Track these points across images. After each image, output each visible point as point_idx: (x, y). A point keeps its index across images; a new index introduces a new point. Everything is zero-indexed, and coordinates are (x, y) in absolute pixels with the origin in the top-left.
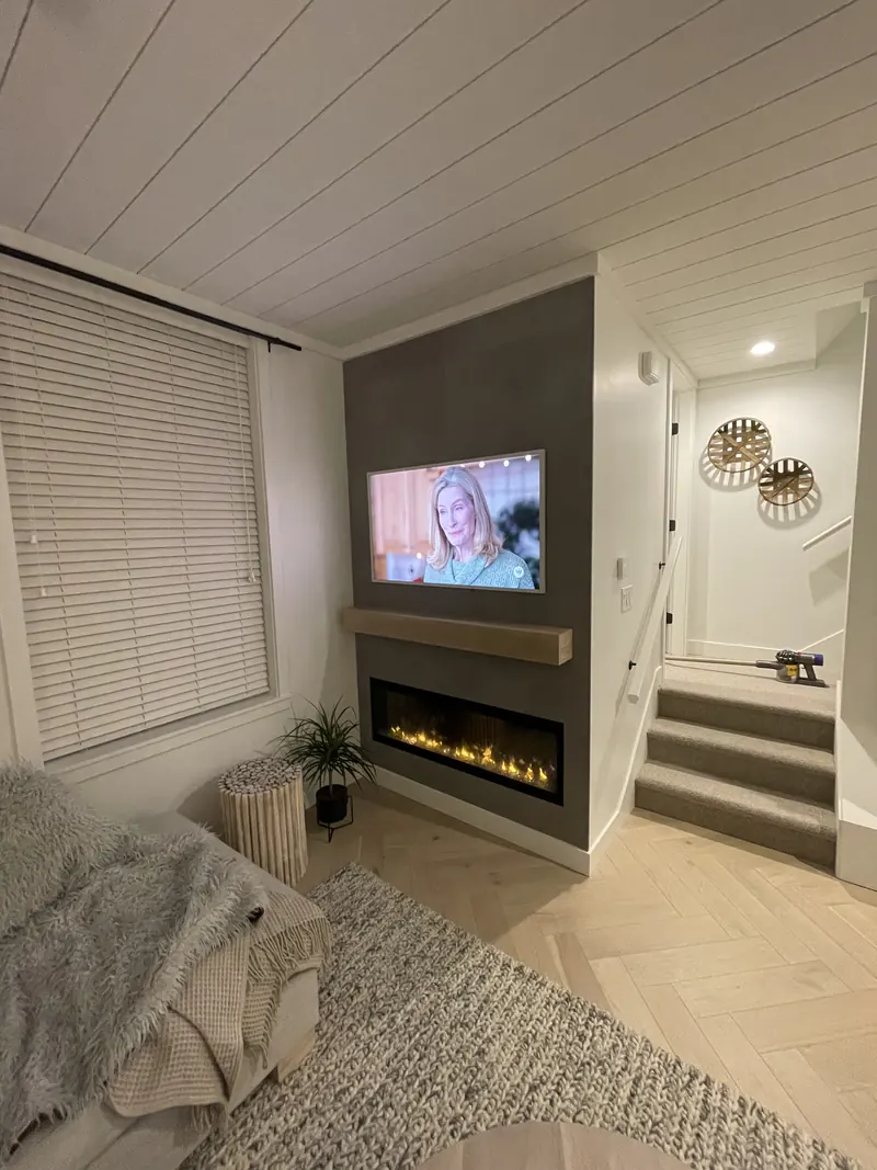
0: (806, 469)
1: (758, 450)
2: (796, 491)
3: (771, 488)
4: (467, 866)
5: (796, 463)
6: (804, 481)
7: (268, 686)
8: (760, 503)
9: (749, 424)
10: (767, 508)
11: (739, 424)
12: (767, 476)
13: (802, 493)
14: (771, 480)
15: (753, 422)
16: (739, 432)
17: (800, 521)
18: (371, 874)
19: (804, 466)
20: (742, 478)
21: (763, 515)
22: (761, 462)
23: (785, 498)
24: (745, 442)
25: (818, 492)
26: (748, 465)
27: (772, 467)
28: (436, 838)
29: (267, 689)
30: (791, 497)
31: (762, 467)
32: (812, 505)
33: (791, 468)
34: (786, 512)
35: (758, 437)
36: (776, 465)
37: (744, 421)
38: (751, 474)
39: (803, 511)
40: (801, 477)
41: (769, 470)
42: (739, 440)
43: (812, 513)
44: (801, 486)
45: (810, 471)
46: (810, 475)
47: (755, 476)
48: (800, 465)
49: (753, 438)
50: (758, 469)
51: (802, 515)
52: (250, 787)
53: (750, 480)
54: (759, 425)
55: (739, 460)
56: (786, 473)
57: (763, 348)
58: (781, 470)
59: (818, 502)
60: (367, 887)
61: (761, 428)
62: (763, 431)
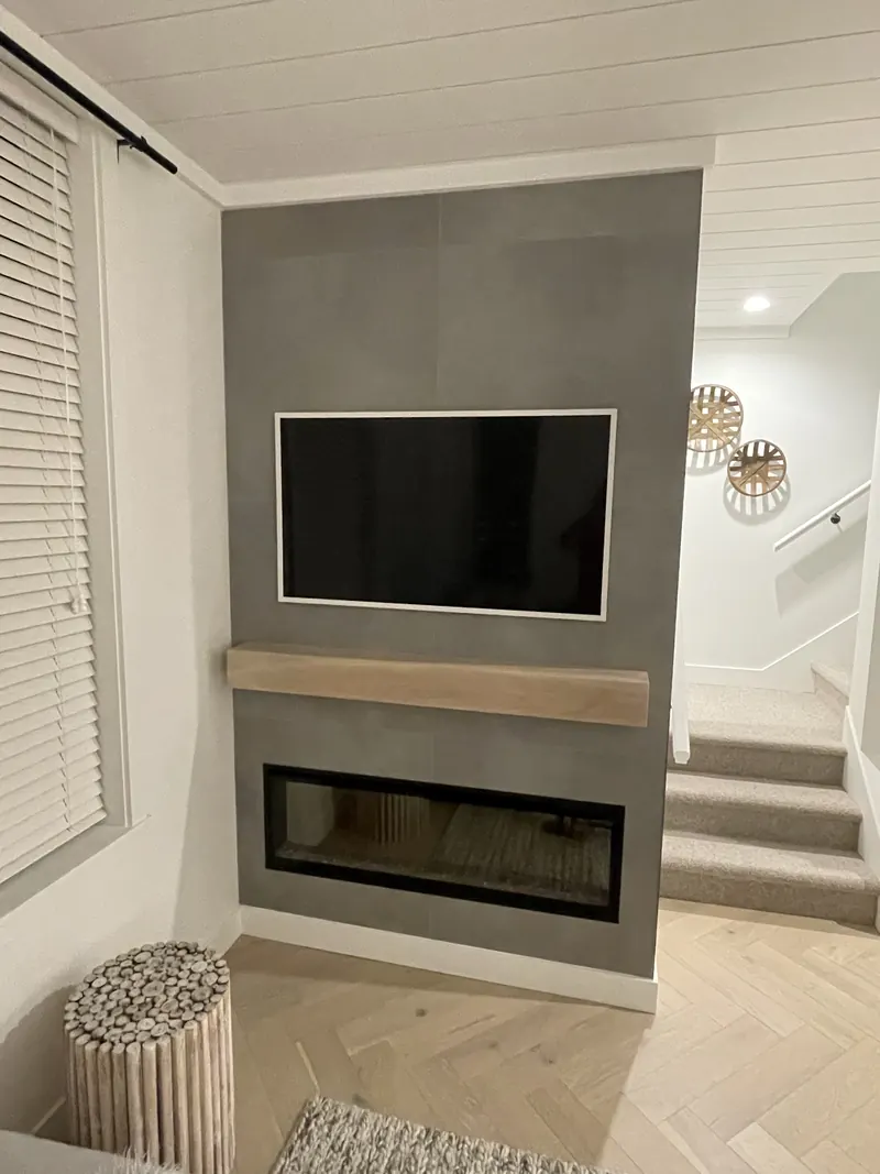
0: (778, 454)
1: (726, 426)
2: (765, 480)
3: (739, 474)
4: (493, 1046)
5: (767, 445)
6: (775, 469)
7: (103, 809)
8: (726, 490)
9: (718, 393)
10: (734, 497)
11: (707, 391)
12: (736, 459)
13: (773, 484)
14: (739, 464)
15: (723, 391)
16: (706, 401)
17: (769, 514)
18: (357, 1111)
19: (776, 450)
20: (707, 460)
21: (729, 506)
22: (730, 442)
23: (754, 488)
24: (712, 415)
25: (788, 484)
26: (715, 444)
27: (742, 450)
28: (422, 1013)
29: (103, 816)
30: (759, 486)
31: (730, 449)
32: (781, 498)
33: (761, 453)
34: (753, 502)
35: (726, 411)
36: (746, 448)
37: (713, 389)
38: (718, 455)
39: (772, 504)
40: (771, 463)
41: (739, 452)
42: (705, 411)
43: (781, 506)
44: (770, 474)
45: (782, 457)
46: (781, 462)
47: (722, 457)
48: (771, 449)
49: (721, 410)
50: (726, 451)
51: (770, 508)
52: (146, 1023)
53: (716, 462)
54: (730, 395)
55: (705, 437)
56: (756, 458)
57: (757, 304)
58: (750, 453)
59: (786, 494)
60: (364, 1136)
61: (732, 399)
62: (735, 404)
